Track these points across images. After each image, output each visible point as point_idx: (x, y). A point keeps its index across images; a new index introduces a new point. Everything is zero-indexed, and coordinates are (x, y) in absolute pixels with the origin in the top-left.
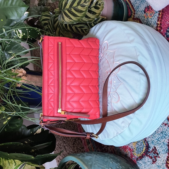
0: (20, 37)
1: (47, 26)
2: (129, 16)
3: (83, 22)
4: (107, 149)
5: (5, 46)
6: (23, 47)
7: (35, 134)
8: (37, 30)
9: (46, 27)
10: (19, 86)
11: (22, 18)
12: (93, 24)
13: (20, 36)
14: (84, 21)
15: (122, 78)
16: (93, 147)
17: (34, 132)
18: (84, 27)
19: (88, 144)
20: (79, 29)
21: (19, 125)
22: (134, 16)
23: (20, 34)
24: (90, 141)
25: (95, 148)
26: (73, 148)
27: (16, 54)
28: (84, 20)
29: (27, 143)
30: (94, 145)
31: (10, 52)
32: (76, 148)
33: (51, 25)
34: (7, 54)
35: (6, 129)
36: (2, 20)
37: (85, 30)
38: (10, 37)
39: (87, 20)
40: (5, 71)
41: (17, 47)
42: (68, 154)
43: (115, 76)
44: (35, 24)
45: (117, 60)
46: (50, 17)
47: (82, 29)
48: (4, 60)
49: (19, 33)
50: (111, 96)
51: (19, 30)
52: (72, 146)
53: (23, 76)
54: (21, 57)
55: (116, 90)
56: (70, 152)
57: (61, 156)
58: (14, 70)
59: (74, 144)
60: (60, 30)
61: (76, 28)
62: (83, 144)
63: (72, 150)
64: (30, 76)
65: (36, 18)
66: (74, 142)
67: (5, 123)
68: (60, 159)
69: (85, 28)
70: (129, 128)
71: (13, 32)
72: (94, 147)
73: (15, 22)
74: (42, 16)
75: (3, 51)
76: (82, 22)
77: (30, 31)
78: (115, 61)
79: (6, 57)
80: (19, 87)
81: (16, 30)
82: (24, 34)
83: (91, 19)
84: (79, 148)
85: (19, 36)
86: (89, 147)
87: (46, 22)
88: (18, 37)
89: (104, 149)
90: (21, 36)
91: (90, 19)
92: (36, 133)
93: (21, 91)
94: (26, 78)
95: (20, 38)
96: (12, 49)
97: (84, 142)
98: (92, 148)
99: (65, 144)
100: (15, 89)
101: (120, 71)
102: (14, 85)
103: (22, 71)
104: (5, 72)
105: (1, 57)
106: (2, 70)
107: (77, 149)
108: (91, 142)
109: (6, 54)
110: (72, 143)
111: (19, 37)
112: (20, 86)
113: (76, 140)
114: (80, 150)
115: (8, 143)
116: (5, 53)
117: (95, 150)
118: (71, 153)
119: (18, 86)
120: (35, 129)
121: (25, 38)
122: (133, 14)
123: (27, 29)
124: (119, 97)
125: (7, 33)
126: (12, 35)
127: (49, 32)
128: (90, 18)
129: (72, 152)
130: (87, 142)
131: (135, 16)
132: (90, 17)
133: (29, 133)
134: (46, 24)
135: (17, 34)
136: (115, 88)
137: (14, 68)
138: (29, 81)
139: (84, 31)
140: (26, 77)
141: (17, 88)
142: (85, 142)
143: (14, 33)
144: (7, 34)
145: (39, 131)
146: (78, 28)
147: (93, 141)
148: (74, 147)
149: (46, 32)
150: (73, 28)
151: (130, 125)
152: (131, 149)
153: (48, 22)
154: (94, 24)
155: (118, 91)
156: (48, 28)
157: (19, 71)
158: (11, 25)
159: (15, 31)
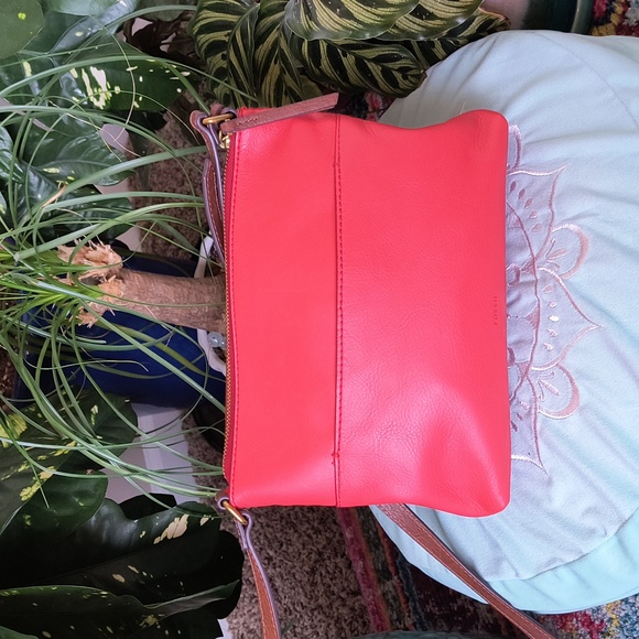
0: (101, 104)
1: (224, 57)
2: (597, 15)
3: (397, 36)
4: (471, 608)
5: (33, 140)
6: (112, 148)
7: (157, 541)
8: (176, 72)
9: (217, 61)
10: (90, 321)
11: (111, 17)
12: (439, 50)
13: (97, 97)
14: (403, 31)
15: (591, 302)
16: (405, 596)
17: (153, 531)
18: (400, 58)
19: (379, 580)
20: (375, 69)
21: (90, 502)
22: (623, 16)
23: (99, 87)
24: (391, 569)
25: (414, 601)
26: (308, 588)
27: (78, 178)
28: (401, 26)
29: (123, 580)
30: (407, 585)
31: (52, 170)
32: (322, 588)
33: (242, 49)
34: (36, 179)
35: (28, 517)
36: (22, 16)
37: (401, 70)
38: (55, 101)
39: (416, 27)
40: (30, 252)
41: (83, 147)
42: (286, 611)
43: (560, 289)
44: (164, 48)
45: (570, 216)
46: (239, 13)
47: (390, 65)
48: (24, 205)
49: (94, 84)
50: (535, 382)
51: (93, 70)
52: (306, 579)
53: (108, 278)
54: (98, 192)
55: (563, 358)
56: (294, 604)
57: (253, 619)
58: (70, 251)
59: (313, 571)
60: (282, 71)
61: (360, 63)
62: (359, 576)
63: (306, 596)
64: (137, 278)
65: (169, 19)
66: (316, 562)
67: (27, 493)
68: (251, 631)
69: (403, 61)
70: (621, 542)
71: (70, 81)
72: (411, 595)
73: (79, 34)
74: (201, 9)
75: (20, 164)
76: (393, 36)
77: (141, 79)
78: (557, 219)
79: (34, 189)
80: (90, 326)
81: (79, 70)
82: (117, 90)
83: (438, 22)
84: (336, 590)
85: (93, 99)
86: (384, 594)
87: (221, 36)
88: (91, 103)
89: (459, 607)
90: (103, 98)
91: (431, 23)
92: (163, 535)
93: (99, 344)
94: (123, 286)
95: (98, 108)
96: (61, 154)
97: (364, 568)
98: (402, 600)
99: (275, 568)
100: (73, 335)
101: (582, 269)
102: (69, 316)
103: (105, 255)
104: (29, 260)
105: (13, 190)
106: (14, 250)
107: (329, 593)
108: (397, 574)
109: (34, 179)
110: (306, 568)
111: (96, 103)
112: (95, 320)
113: (326, 556)
114: (343, 600)
115: (42, 588)
116: (31, 174)
117: (415, 608)
118: (298, 609)
119: (84, 322)
120: (158, 520)
121: (121, 108)
122: (619, 9)
123: (130, 69)
124: (575, 391)
125: (42, 83)
126: (65, 93)
127: (232, 81)
128: (431, 16)
129: (303, 607)
130: (377, 571)
131: (628, 15)
132: (431, 10)
133: (131, 535)
134: (216, 47)
135: (83, 88)
136: (558, 349)
137: (71, 244)
138: (136, 299)
139: (398, 76)
140: (124, 282)
141: (82, 330)
142: (366, 571)
143: (74, 84)
144: (41, 87)
145: (178, 527)
146: (371, 66)
147: (403, 569)
148: (314, 584)
149: (215, 84)
150: (348, 61)
151: (630, 529)
152: (592, 623)
153: (226, 39)
154: (444, 47)
155: (571, 362)
156: (224, 64)
157: (92, 254)
158: (62, 45)
159: (74, 74)
